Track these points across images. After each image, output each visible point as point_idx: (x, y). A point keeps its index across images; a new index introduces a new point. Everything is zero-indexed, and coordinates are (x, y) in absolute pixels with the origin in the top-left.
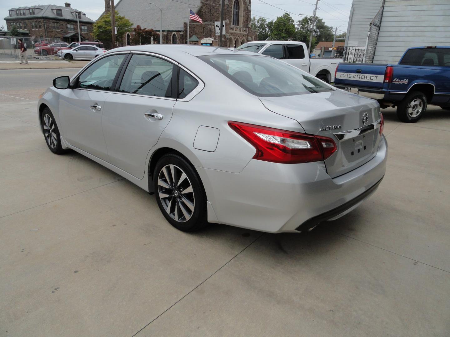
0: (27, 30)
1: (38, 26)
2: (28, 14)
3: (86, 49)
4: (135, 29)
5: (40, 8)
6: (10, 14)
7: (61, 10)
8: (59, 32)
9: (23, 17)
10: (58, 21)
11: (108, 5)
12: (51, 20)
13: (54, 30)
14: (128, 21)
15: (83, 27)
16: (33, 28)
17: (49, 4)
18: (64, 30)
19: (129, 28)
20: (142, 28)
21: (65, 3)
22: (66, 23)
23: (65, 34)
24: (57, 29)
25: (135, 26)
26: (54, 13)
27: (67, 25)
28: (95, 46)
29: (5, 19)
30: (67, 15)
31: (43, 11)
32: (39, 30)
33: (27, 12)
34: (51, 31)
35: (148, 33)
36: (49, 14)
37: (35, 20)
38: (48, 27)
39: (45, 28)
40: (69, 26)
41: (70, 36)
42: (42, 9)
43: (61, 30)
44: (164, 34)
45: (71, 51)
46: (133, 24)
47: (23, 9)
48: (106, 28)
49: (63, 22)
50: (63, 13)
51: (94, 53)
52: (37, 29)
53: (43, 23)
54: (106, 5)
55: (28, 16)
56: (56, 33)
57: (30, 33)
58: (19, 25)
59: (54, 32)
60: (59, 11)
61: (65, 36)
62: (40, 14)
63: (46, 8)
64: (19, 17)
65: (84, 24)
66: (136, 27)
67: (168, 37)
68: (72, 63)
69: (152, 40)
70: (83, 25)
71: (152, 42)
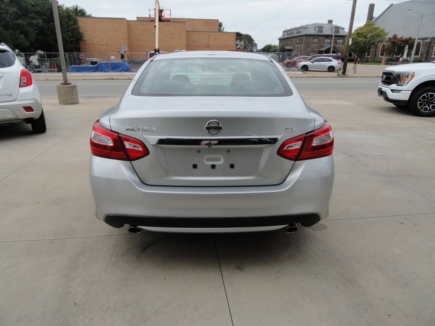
0: (292, 47)
1: (301, 43)
2: (296, 33)
3: (322, 60)
4: (390, 38)
5: (305, 28)
6: (283, 35)
7: (322, 27)
8: (317, 46)
9: (292, 36)
10: (317, 37)
11: (370, 17)
12: (312, 37)
13: (312, 45)
14: (383, 31)
15: (338, 41)
16: (296, 45)
17: (313, 23)
18: (321, 44)
19: (383, 38)
20: (399, 37)
21: (328, 20)
22: (325, 38)
23: (321, 48)
24: (315, 44)
25: (390, 35)
26: (316, 30)
27: (324, 40)
28: (330, 58)
29: (279, 39)
30: (326, 32)
31: (308, 29)
32: (300, 46)
33: (295, 31)
34: (309, 46)
35: (404, 42)
36: (312, 32)
37: (299, 38)
38: (308, 43)
39: (305, 44)
40: (326, 41)
41: (325, 50)
42: (307, 28)
43: (318, 45)
44: (427, 42)
45: (307, 63)
46: (387, 34)
47: (293, 30)
48: (357, 39)
49: (322, 37)
50: (323, 30)
51: (328, 64)
52: (299, 45)
53: (305, 40)
54: (369, 17)
55: (295, 35)
56: (314, 47)
57: (293, 49)
58: (288, 43)
59: (311, 47)
60: (320, 28)
61: (320, 50)
62: (304, 33)
63: (311, 26)
64: (289, 36)
65: (340, 38)
66: (392, 37)
67: (431, 44)
68: (305, 73)
69: (406, 49)
70: (338, 39)
71: (406, 51)
